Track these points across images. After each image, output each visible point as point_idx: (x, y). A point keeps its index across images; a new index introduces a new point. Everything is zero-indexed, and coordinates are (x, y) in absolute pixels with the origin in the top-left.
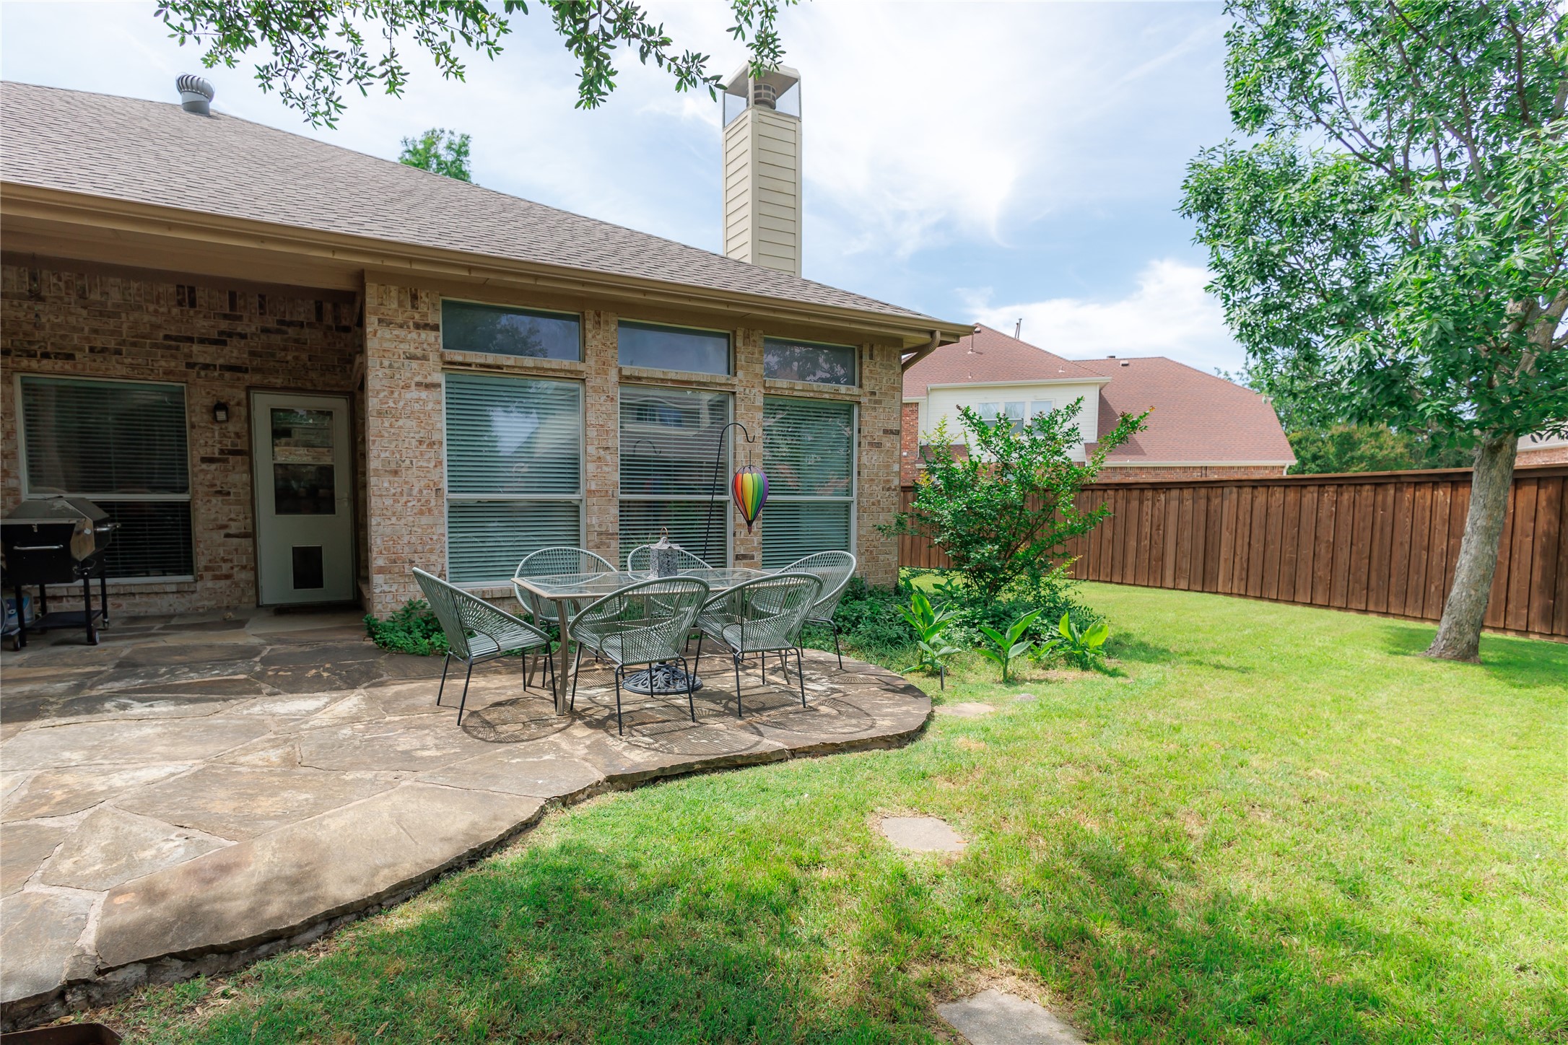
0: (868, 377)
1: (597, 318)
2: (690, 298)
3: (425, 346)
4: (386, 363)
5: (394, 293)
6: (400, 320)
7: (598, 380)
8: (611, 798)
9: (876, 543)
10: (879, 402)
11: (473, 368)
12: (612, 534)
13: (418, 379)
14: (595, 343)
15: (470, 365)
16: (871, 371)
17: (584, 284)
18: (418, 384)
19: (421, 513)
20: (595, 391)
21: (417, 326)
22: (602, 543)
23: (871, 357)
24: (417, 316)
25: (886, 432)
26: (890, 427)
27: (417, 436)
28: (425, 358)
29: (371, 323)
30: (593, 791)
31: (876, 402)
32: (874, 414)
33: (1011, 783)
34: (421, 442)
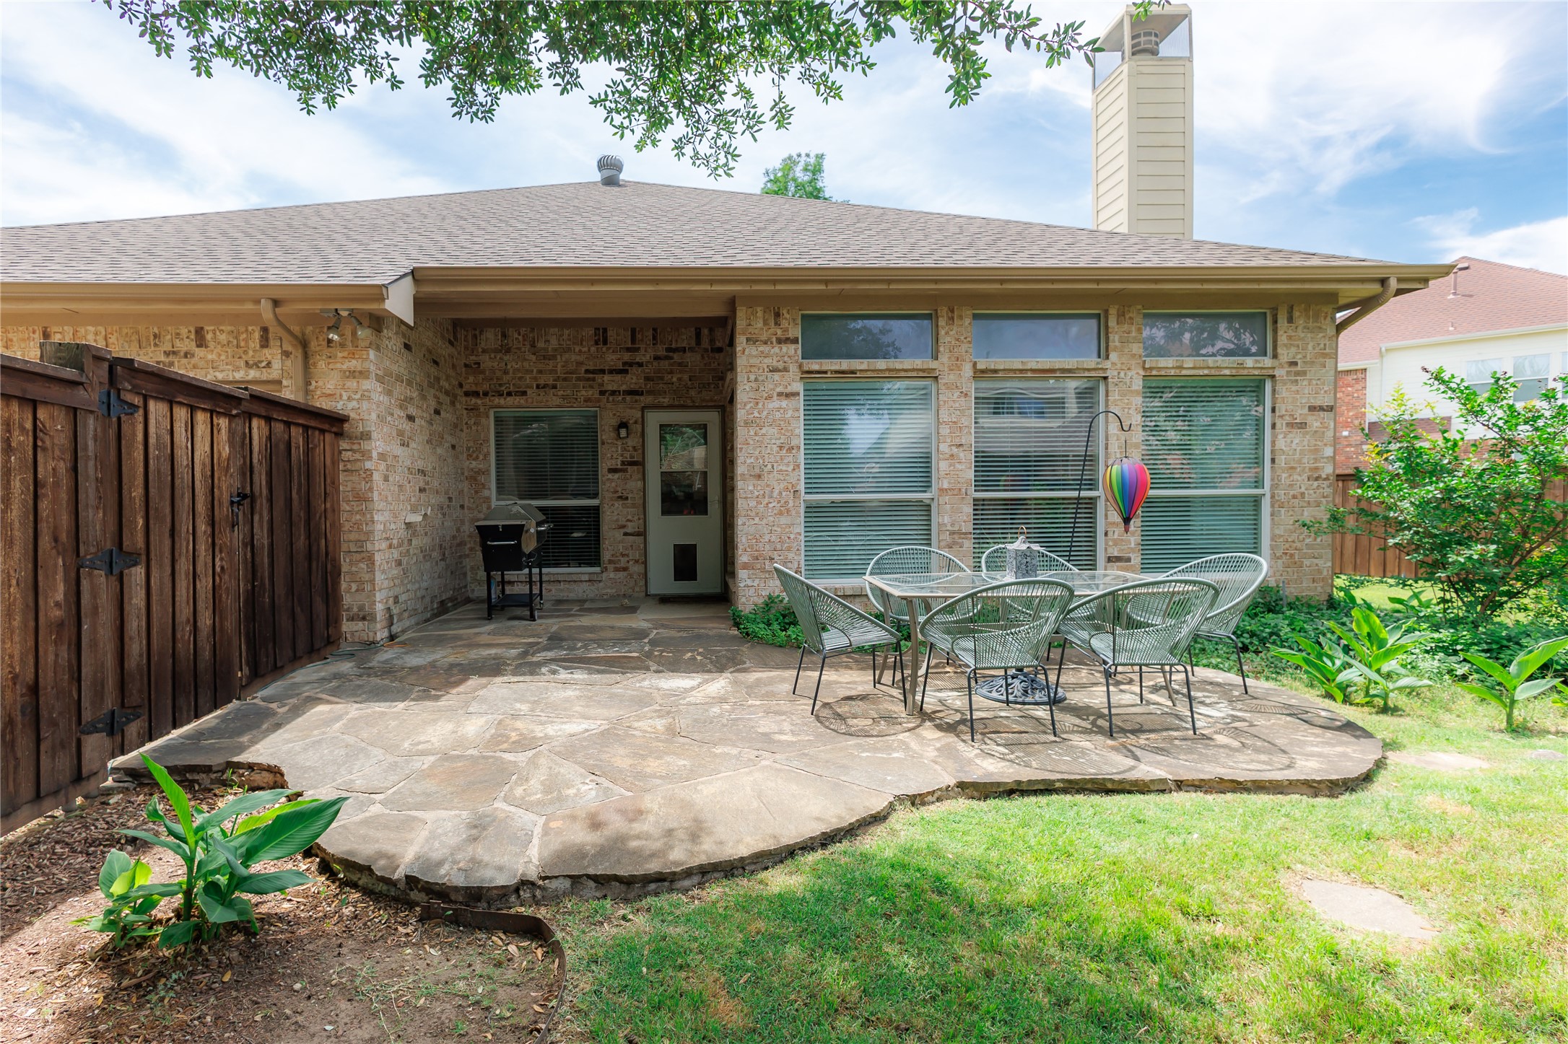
0: (1285, 345)
1: (950, 314)
2: (1053, 281)
3: (786, 359)
4: (752, 377)
5: (760, 314)
6: (764, 337)
7: (952, 377)
8: (961, 805)
9: (1298, 545)
10: (1304, 373)
11: (829, 375)
12: (966, 534)
13: (779, 389)
14: (948, 339)
15: (825, 372)
16: (1290, 338)
17: (936, 282)
18: (780, 394)
19: (781, 513)
20: (948, 388)
21: (780, 341)
22: (955, 543)
23: (1290, 320)
24: (779, 332)
25: (1312, 409)
26: (1318, 403)
27: (778, 442)
28: (786, 370)
29: (741, 341)
30: (942, 795)
31: (1297, 374)
32: (1294, 388)
33: (1519, 866)
34: (781, 448)
